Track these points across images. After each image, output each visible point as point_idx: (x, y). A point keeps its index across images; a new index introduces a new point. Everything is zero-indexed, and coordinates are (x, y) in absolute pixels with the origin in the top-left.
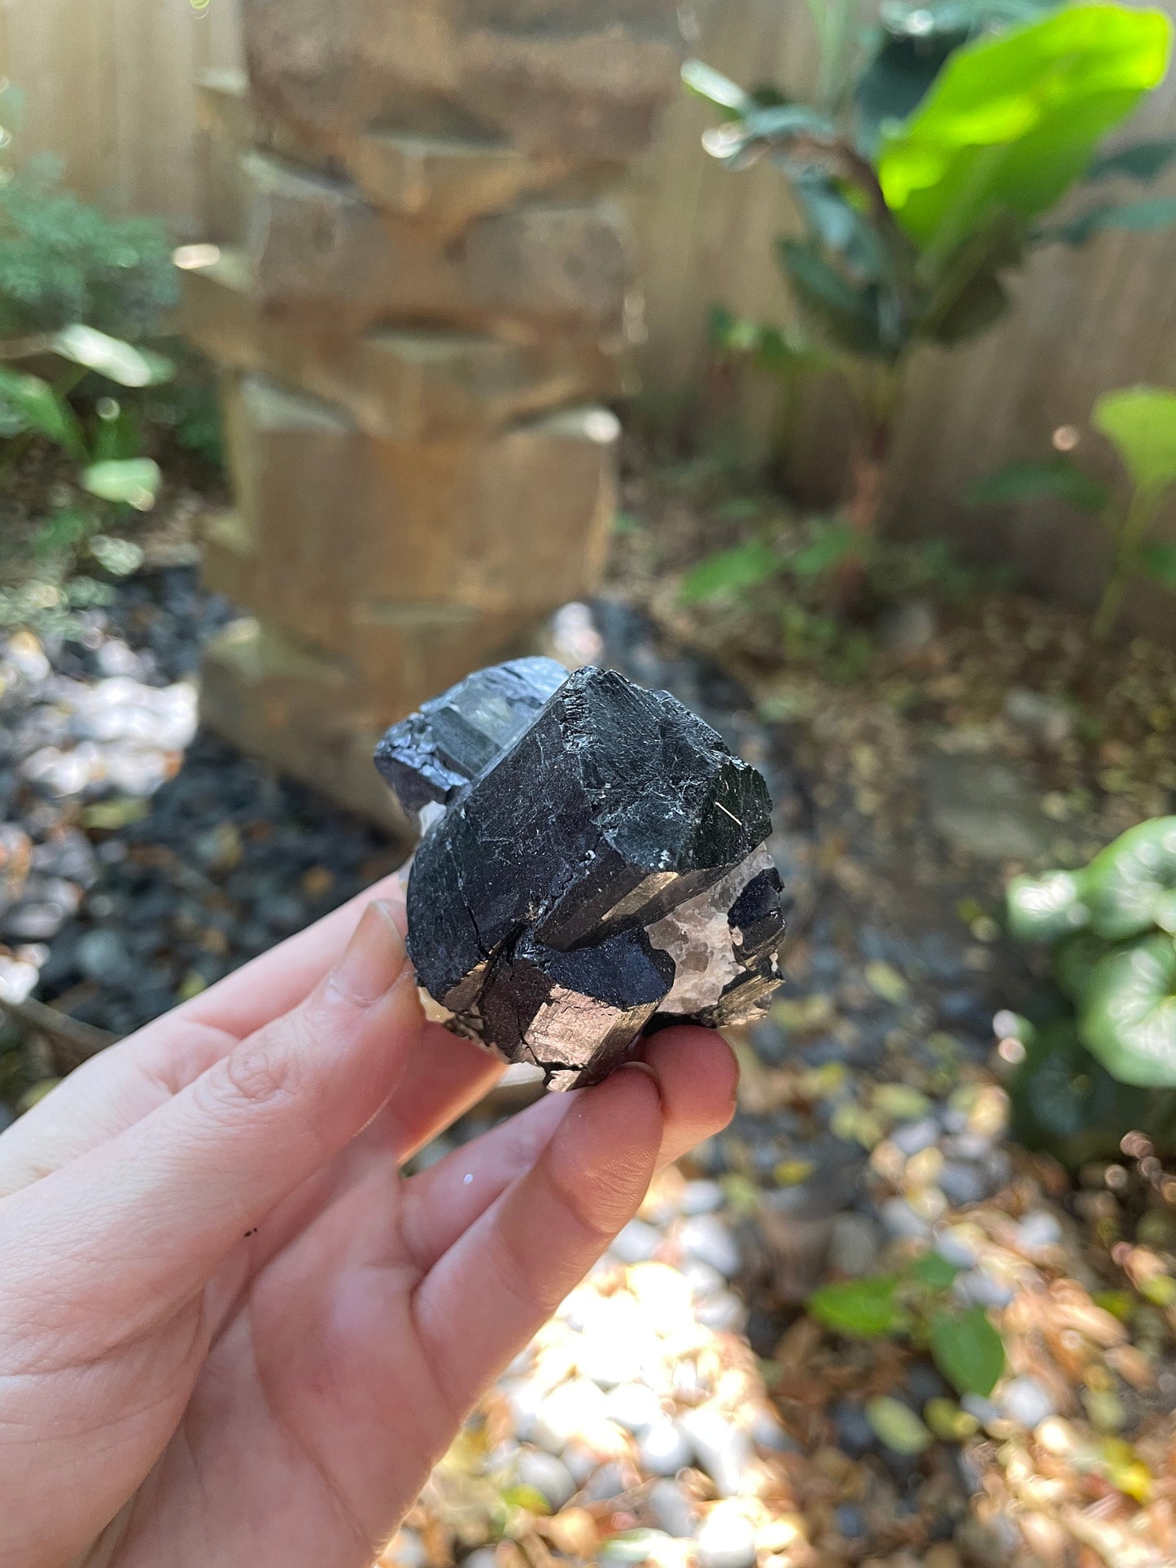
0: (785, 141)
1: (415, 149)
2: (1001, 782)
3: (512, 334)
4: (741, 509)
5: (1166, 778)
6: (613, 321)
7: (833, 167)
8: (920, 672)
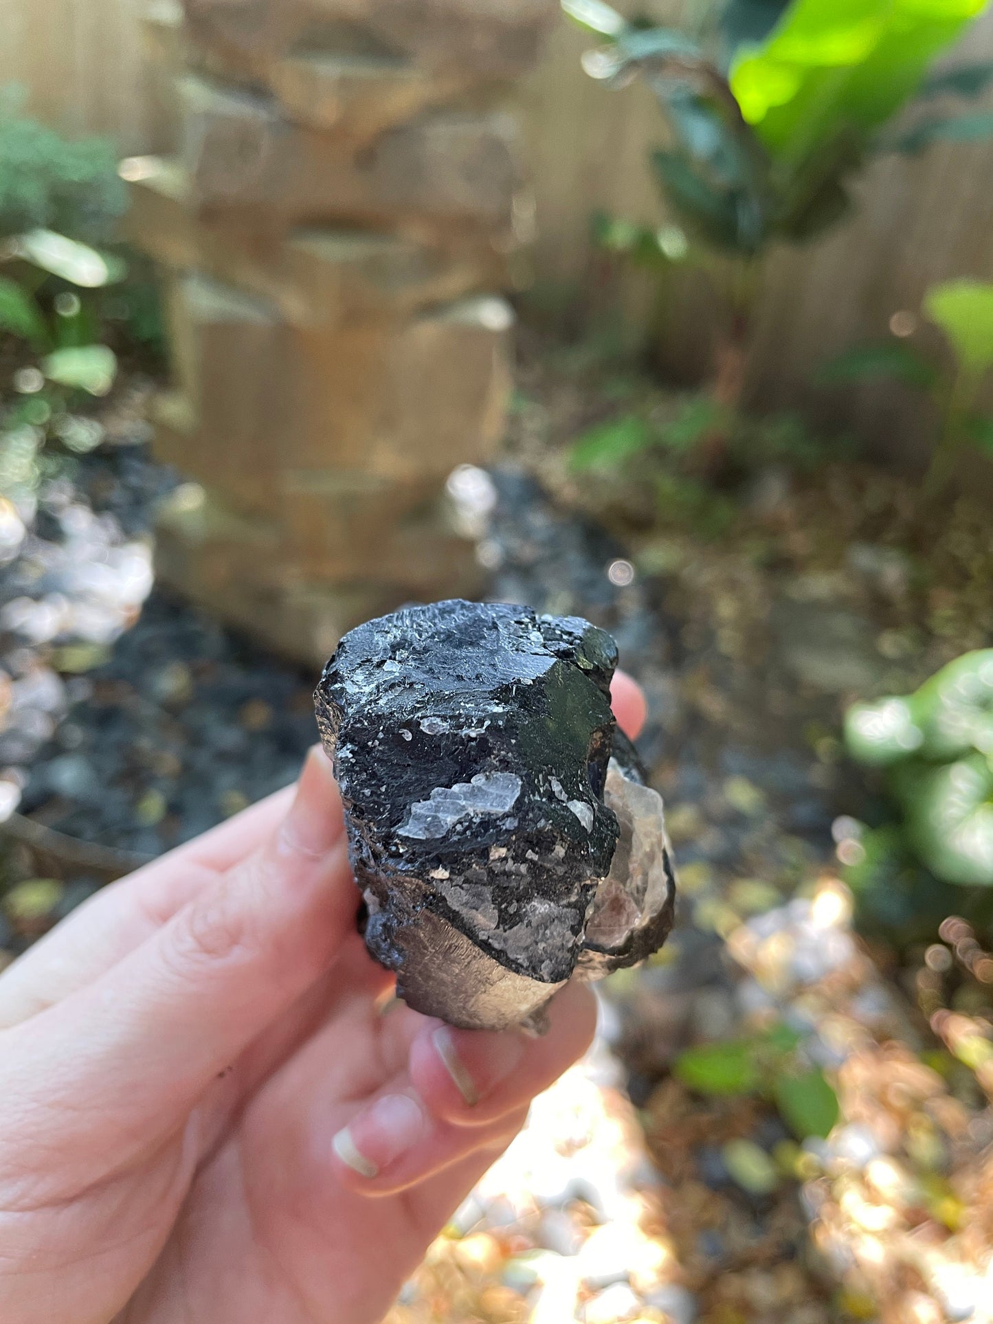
0: (655, 64)
1: (329, 69)
2: (843, 625)
3: (416, 235)
4: (618, 389)
5: (984, 621)
6: (504, 221)
7: (698, 86)
8: (774, 530)
